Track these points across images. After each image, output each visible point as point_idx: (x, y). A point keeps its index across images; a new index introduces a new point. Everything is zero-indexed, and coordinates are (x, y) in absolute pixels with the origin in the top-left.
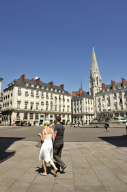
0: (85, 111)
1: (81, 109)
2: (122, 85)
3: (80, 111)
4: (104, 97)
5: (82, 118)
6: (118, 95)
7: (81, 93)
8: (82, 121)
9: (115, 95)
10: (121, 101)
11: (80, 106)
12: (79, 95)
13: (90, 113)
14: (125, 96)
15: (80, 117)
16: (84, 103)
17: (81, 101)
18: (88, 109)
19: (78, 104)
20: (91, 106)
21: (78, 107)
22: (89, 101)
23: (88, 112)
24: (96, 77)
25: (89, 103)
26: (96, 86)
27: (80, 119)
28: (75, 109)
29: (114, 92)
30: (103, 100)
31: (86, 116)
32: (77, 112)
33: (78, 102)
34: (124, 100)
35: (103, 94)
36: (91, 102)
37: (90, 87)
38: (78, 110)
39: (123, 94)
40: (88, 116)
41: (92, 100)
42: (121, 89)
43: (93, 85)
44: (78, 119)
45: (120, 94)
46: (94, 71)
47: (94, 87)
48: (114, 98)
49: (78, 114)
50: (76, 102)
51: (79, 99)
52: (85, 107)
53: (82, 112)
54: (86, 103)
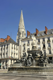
0: (10, 55)
1: (7, 53)
2: (45, 33)
3: (6, 56)
4: (29, 43)
5: (6, 62)
6: (41, 40)
7: (8, 40)
8: (6, 65)
9: (39, 41)
10: (44, 46)
11: (6, 50)
12: (7, 41)
13: (15, 58)
14: (48, 41)
15: (6, 61)
16: (10, 48)
17: (8, 46)
18: (13, 54)
19: (4, 49)
20: (17, 52)
21: (4, 52)
22: (15, 46)
23: (13, 56)
24: (22, 31)
25: (15, 49)
26: (22, 38)
27: (5, 63)
28: (2, 54)
29: (38, 38)
30: (28, 45)
31: (11, 61)
32: (3, 56)
33: (5, 47)
34: (47, 46)
35: (28, 40)
36: (17, 48)
37: (17, 39)
38: (4, 55)
39: (46, 40)
40: (13, 61)
41: (18, 47)
42: (44, 36)
43: (19, 37)
44: (3, 64)
45: (43, 40)
46: (21, 26)
47: (20, 38)
48: (38, 43)
49: (3, 58)
50: (3, 47)
51: (6, 44)
52: (11, 52)
53: (7, 57)
54: (12, 48)
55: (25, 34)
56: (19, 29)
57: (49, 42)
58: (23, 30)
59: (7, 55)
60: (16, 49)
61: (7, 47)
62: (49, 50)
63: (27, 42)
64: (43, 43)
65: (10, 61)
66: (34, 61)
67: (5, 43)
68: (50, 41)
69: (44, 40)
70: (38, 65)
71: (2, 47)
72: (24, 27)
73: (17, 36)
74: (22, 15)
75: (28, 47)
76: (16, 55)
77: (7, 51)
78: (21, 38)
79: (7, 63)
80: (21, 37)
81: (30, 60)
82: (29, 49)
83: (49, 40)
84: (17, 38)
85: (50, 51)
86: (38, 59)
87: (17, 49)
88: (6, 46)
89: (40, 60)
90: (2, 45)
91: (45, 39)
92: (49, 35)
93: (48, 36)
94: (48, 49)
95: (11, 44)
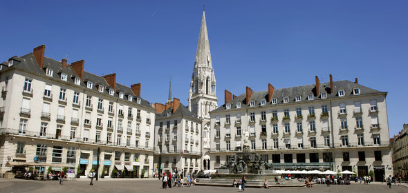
0: (183, 147)
1: (174, 143)
2: (267, 97)
3: (172, 148)
4: (228, 120)
5: (175, 162)
6: (258, 117)
7: (176, 108)
9: (253, 118)
10: (264, 130)
11: (172, 135)
12: (172, 111)
13: (193, 153)
14: (272, 120)
15: (172, 160)
16: (182, 131)
17: (176, 124)
18: (189, 144)
19: (167, 132)
20: (197, 138)
21: (168, 139)
22: (192, 125)
23: (189, 149)
24: (206, 76)
25: (192, 131)
26: (205, 96)
27: (170, 165)
28: (161, 142)
29: (250, 111)
30: (227, 126)
31: (186, 159)
32: (164, 148)
33: (168, 126)
34: (270, 130)
35: (228, 113)
36: (197, 129)
37: (191, 98)
38: (168, 145)
39: (269, 116)
40: (189, 160)
41: (199, 125)
42: (265, 107)
43: (197, 93)
44: (166, 166)
45: (262, 116)
46: (202, 63)
47: (199, 98)
48: (250, 123)
49: (167, 153)
50: (165, 127)
51: (172, 121)
52: (184, 140)
53: (175, 150)
54: (187, 130)
55: (213, 86)
56: (196, 70)
57: (275, 122)
58: (208, 73)
59: (175, 147)
60: (195, 131)
61: (175, 128)
62: (274, 140)
63: (225, 119)
64: (261, 122)
65: (183, 160)
66: (246, 167)
67: (169, 117)
68: (277, 119)
69: (264, 117)
70: (251, 172)
71: (161, 126)
72: (210, 63)
73: (191, 91)
74: (206, 27)
75: (228, 131)
76: (194, 145)
77: (176, 137)
78: (203, 97)
79: (177, 165)
80: (201, 95)
81: (241, 165)
82: (230, 135)
83: (277, 117)
84: (191, 95)
85: (276, 141)
86: (251, 164)
87: (197, 132)
88: (172, 126)
89: (254, 166)
90: (161, 121)
91: (267, 115)
92: (275, 105)
93: (275, 109)
94: (272, 136)
95: (184, 121)
